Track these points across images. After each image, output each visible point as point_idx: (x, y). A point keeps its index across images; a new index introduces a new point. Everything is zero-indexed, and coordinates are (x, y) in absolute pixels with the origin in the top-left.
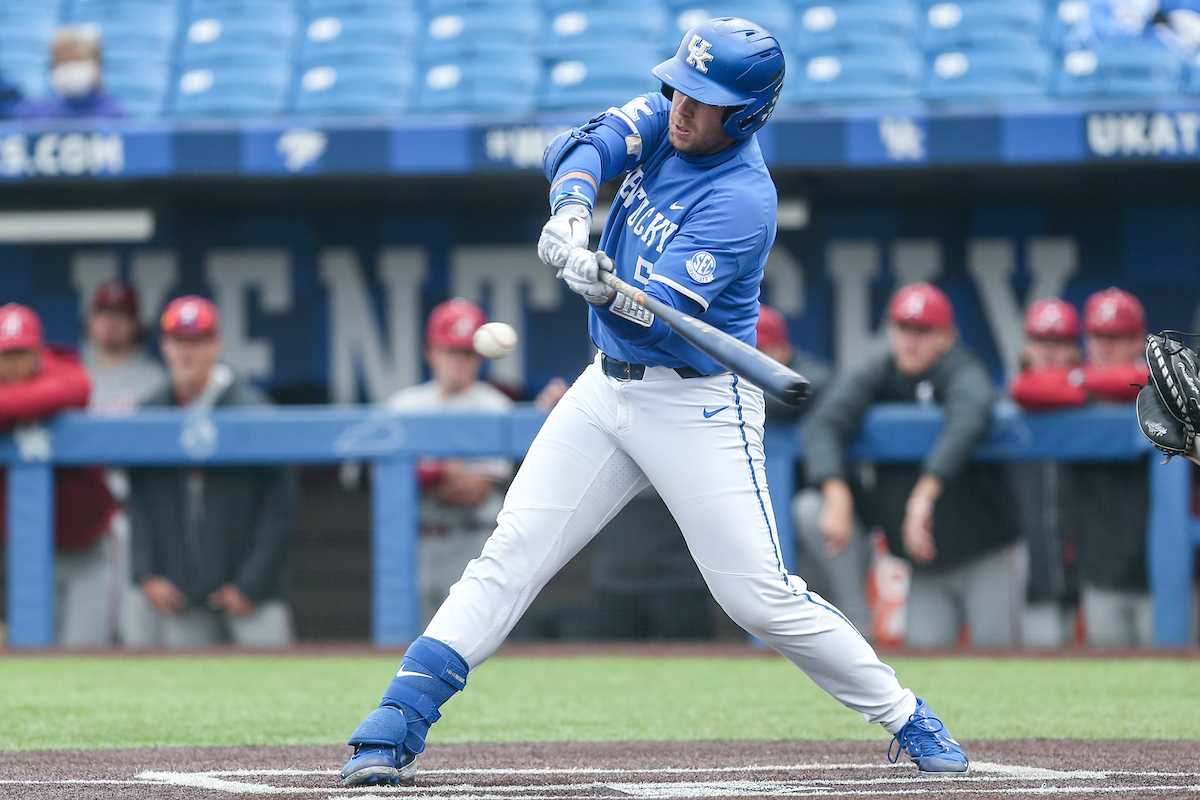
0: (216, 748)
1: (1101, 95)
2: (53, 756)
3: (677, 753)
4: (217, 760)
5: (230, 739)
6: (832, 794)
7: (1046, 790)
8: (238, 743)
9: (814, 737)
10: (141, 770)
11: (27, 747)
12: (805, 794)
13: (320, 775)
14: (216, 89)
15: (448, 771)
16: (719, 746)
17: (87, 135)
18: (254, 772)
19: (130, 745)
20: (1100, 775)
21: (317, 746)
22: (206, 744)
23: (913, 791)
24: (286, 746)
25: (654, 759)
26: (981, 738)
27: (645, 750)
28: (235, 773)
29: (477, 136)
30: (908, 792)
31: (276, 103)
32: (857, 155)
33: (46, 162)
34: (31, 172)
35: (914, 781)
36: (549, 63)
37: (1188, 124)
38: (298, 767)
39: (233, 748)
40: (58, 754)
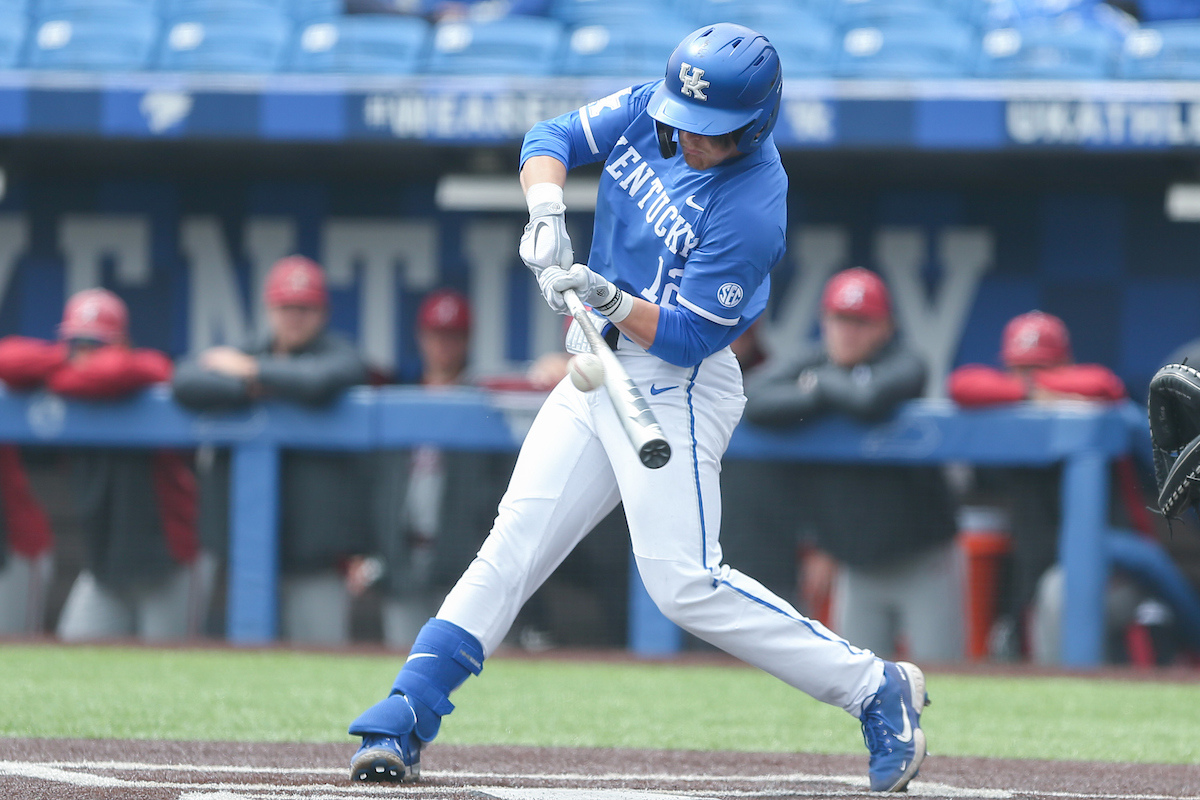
0: (60, 740)
3: (554, 758)
4: (61, 751)
5: (75, 730)
8: (83, 735)
13: (172, 770)
14: (75, 43)
15: (309, 770)
16: (598, 753)
21: (169, 740)
22: (50, 735)
24: (136, 740)
25: (528, 764)
27: (519, 756)
29: (355, 102)
31: (140, 56)
37: (1117, 110)
39: (78, 740)
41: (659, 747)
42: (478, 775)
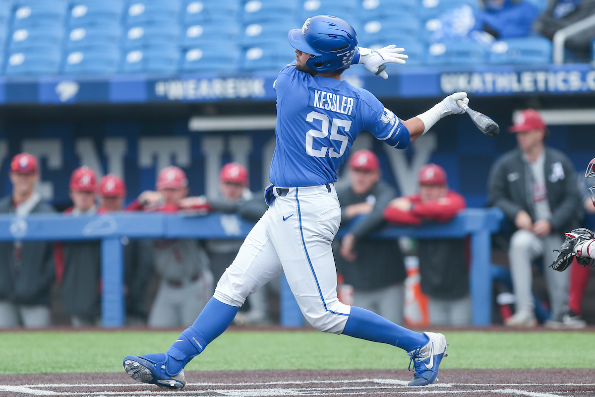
0: (28, 374)
1: (448, 64)
3: (248, 376)
4: (29, 380)
5: (35, 370)
6: (322, 394)
7: (423, 392)
8: (38, 372)
9: (313, 368)
12: (309, 395)
13: (78, 387)
14: (26, 63)
16: (267, 372)
18: (46, 385)
20: (449, 385)
21: (76, 373)
22: (23, 372)
23: (360, 393)
24: (62, 373)
25: (237, 379)
26: (392, 368)
27: (233, 375)
28: (37, 386)
29: (151, 85)
30: (358, 393)
31: (55, 69)
35: (360, 388)
36: (185, 50)
37: (489, 78)
38: (67, 383)
39: (36, 374)
41: (294, 368)
42: (214, 384)
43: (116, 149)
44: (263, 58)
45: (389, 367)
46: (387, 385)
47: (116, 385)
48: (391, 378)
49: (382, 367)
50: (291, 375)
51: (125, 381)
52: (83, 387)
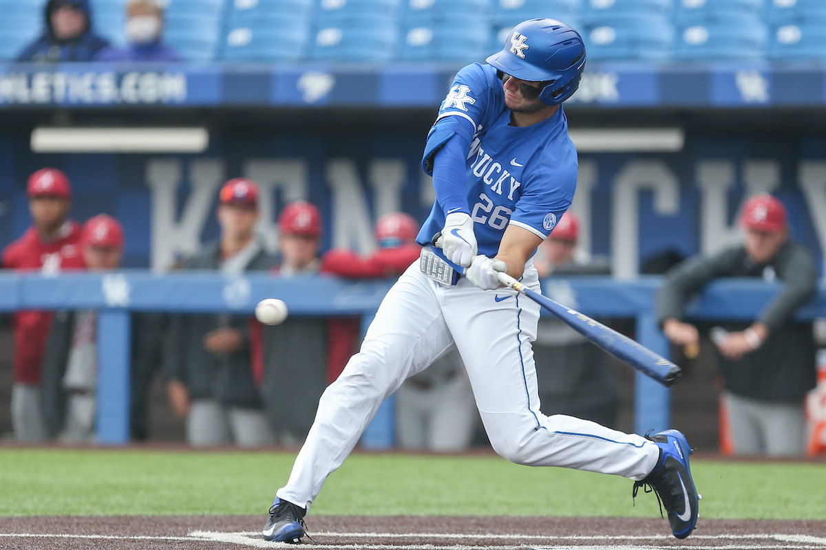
0: (247, 516)
2: (128, 520)
4: (247, 525)
10: (193, 530)
11: (110, 513)
14: (254, 42)
15: (416, 535)
16: (612, 521)
17: (160, 73)
19: (184, 513)
22: (240, 513)
25: (565, 529)
26: (804, 518)
27: (559, 523)
31: (296, 53)
32: (720, 98)
33: (130, 93)
34: (119, 100)
36: (497, 28)
39: (259, 516)
40: (132, 518)
42: (530, 537)
43: (388, 177)
44: (616, 43)
45: (798, 517)
46: (796, 543)
47: (380, 535)
48: (800, 533)
49: (788, 517)
50: (648, 526)
51: (394, 529)
52: (330, 537)
